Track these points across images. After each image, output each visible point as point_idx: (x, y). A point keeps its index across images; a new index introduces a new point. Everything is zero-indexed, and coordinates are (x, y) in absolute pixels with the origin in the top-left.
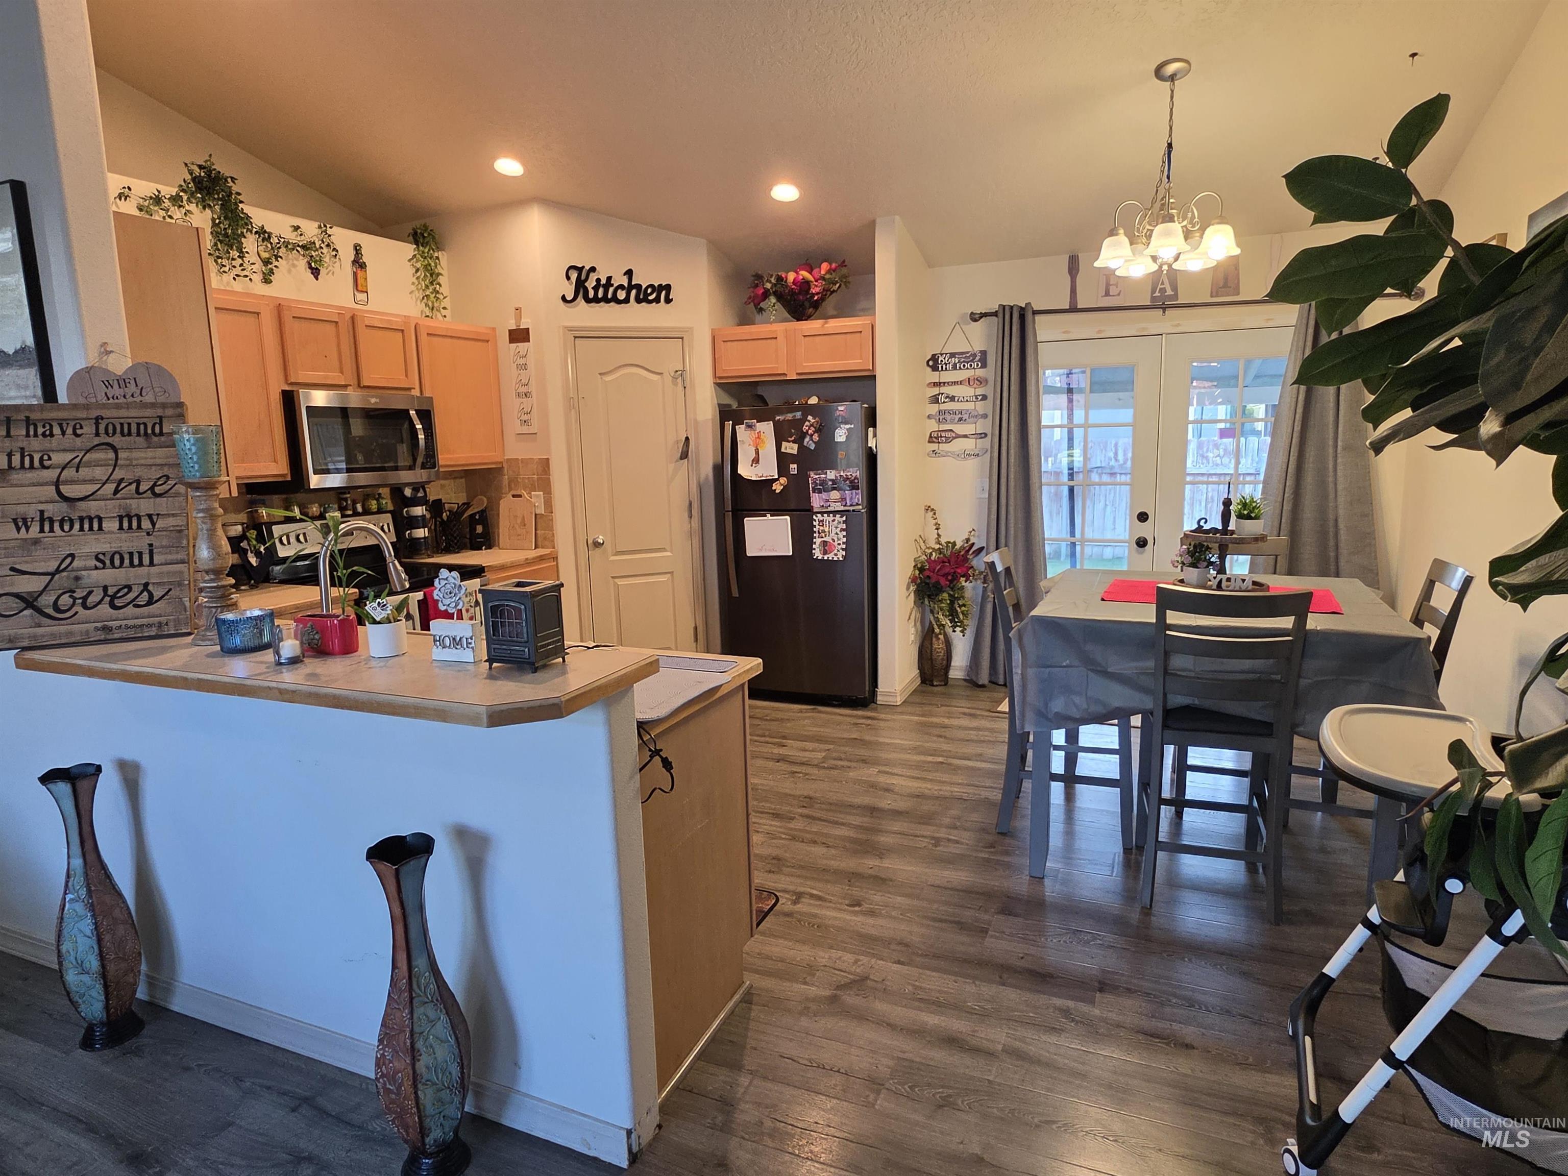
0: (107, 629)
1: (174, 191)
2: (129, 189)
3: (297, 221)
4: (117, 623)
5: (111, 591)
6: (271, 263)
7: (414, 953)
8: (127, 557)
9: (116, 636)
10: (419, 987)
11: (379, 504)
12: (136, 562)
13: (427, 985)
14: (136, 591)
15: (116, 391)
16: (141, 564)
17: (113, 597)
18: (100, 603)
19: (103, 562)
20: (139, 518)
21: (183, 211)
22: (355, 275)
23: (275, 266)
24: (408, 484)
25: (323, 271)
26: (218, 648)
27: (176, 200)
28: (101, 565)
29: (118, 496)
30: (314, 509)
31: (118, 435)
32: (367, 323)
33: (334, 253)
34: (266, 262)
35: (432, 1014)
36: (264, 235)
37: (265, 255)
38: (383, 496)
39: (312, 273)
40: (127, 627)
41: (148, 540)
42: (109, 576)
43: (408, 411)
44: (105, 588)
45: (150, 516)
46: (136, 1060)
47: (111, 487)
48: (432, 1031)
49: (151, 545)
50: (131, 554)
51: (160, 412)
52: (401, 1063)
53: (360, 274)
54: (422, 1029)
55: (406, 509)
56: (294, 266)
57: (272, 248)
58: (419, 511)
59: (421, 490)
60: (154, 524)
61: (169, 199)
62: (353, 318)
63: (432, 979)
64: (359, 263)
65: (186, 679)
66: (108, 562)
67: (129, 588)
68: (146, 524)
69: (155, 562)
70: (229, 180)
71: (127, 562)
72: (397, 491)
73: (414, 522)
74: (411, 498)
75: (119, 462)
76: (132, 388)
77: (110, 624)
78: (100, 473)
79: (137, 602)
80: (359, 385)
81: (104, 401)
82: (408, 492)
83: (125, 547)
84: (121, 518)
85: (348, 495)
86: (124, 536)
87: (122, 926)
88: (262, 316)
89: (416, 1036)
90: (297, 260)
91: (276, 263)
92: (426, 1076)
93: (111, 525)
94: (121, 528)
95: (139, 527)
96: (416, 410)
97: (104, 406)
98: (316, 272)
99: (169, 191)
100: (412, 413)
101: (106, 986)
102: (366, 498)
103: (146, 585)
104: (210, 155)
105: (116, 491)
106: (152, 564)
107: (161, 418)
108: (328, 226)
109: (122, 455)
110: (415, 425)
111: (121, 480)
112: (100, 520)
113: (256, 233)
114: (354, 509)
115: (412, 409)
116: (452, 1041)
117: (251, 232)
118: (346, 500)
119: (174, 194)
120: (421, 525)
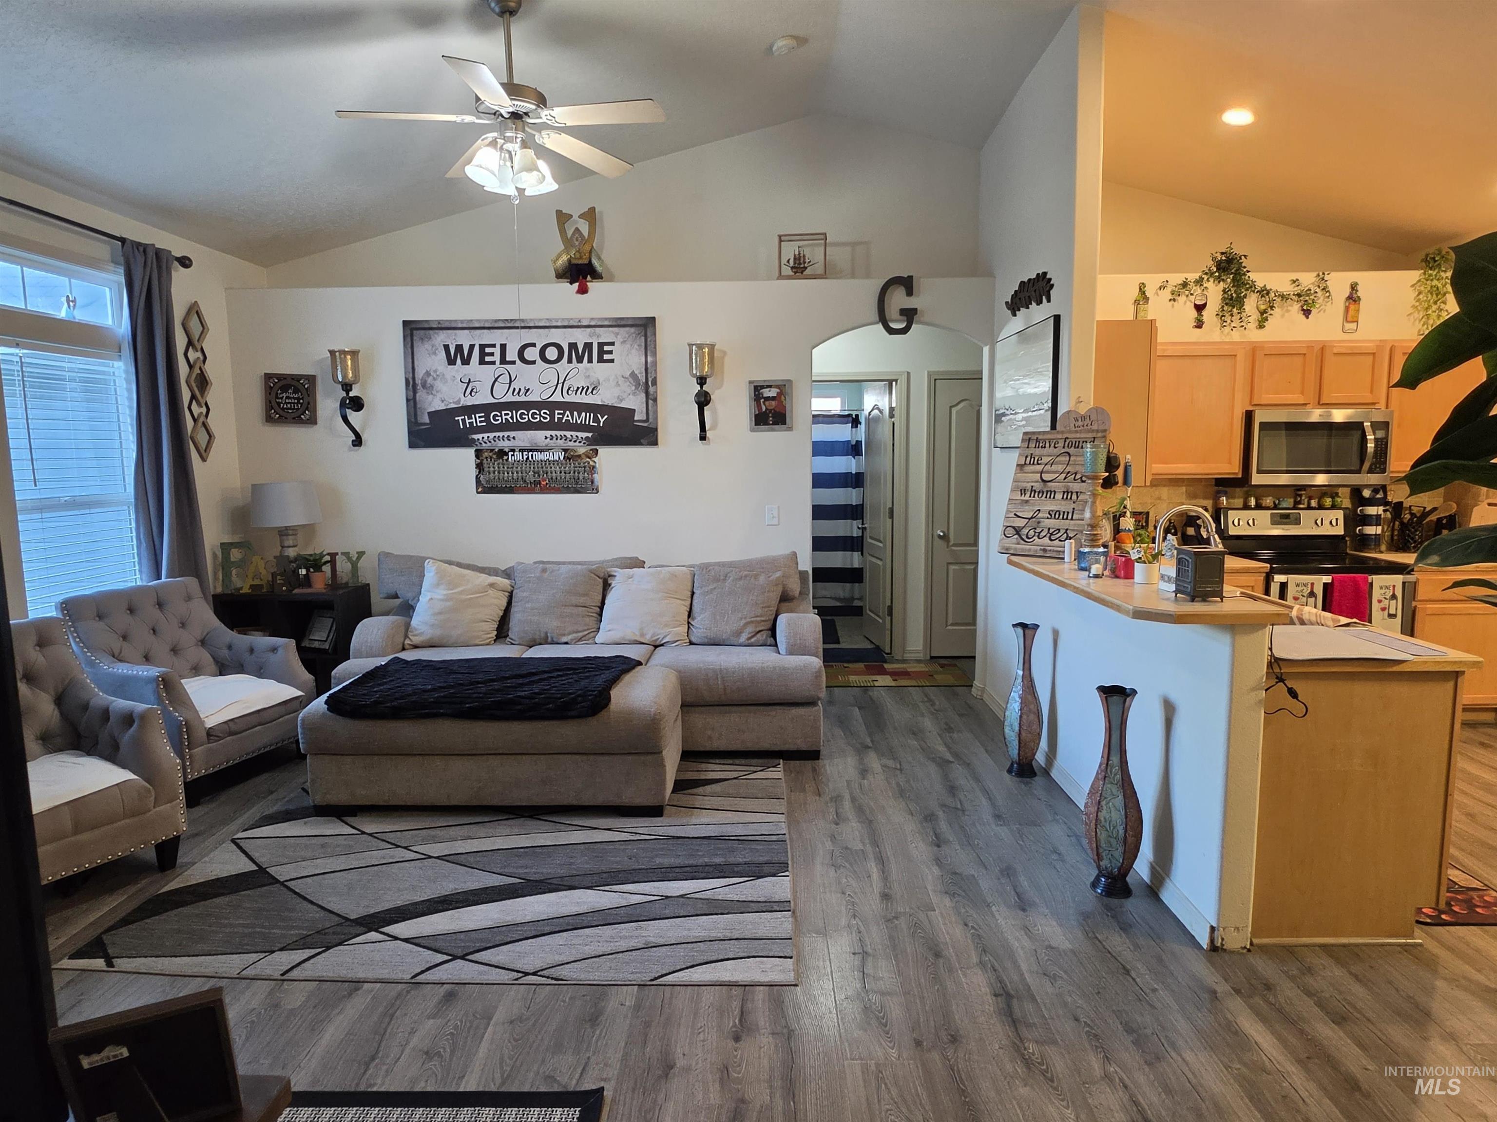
0: (1045, 550)
1: (1197, 276)
2: (1167, 281)
3: (1294, 276)
4: (1050, 548)
5: (1051, 531)
6: (1267, 313)
7: (1112, 752)
8: (1062, 514)
9: (1048, 555)
10: (1111, 772)
11: (1333, 501)
12: (1065, 517)
13: (1115, 775)
14: (1062, 532)
15: (1080, 423)
16: (1067, 519)
17: (1051, 534)
18: (1045, 536)
19: (1051, 515)
20: (1072, 493)
21: (1202, 288)
22: (1347, 309)
23: (1271, 314)
24: (1367, 486)
25: (1314, 311)
26: (1077, 567)
27: (1199, 282)
28: (1049, 517)
29: (1066, 480)
30: (1268, 501)
31: (1073, 448)
32: (1335, 351)
33: (1328, 294)
34: (1263, 313)
35: (1115, 791)
36: (1264, 292)
37: (1263, 307)
38: (1340, 495)
39: (1304, 314)
40: (1054, 551)
41: (1073, 506)
42: (1052, 523)
43: (1362, 423)
44: (1049, 529)
45: (1077, 493)
46: (1023, 786)
47: (1063, 476)
48: (1112, 800)
49: (1074, 509)
50: (1064, 512)
51: (1094, 435)
52: (1093, 810)
53: (1352, 307)
54: (1107, 796)
55: (1361, 508)
56: (1288, 311)
57: (1269, 301)
58: (1372, 510)
59: (1381, 492)
60: (1078, 497)
61: (1194, 282)
62: (1322, 349)
63: (1120, 773)
64: (1353, 298)
65: (1049, 576)
66: (1053, 516)
67: (1059, 530)
68: (1074, 497)
69: (1074, 518)
70: (1243, 257)
71: (1061, 516)
72: (1356, 492)
73: (1366, 520)
74: (1368, 498)
75: (1070, 462)
76: (1088, 421)
77: (1047, 548)
78: (1060, 468)
79: (1061, 539)
80: (1319, 403)
81: (1074, 429)
82: (1366, 493)
83: (1062, 509)
84: (1064, 492)
85: (1303, 492)
86: (1063, 502)
87: (1032, 715)
88: (1238, 358)
89: (1103, 798)
90: (1292, 306)
91: (1272, 312)
92: (1103, 823)
93: (1059, 496)
94: (1063, 498)
95: (1071, 498)
96: (1371, 422)
97: (1070, 432)
98: (1307, 313)
99: (1193, 276)
100: (1367, 424)
101: (1020, 743)
102: (1323, 495)
103: (1067, 530)
104: (1231, 243)
105: (1065, 478)
106: (1072, 519)
107: (1094, 438)
108: (1326, 273)
109: (1072, 458)
110: (1366, 436)
111: (1069, 472)
112: (1055, 492)
113: (1258, 292)
114: (1309, 503)
115: (1367, 421)
116: (1123, 813)
117: (1254, 292)
118: (1301, 496)
119: (1198, 278)
120: (1374, 523)
